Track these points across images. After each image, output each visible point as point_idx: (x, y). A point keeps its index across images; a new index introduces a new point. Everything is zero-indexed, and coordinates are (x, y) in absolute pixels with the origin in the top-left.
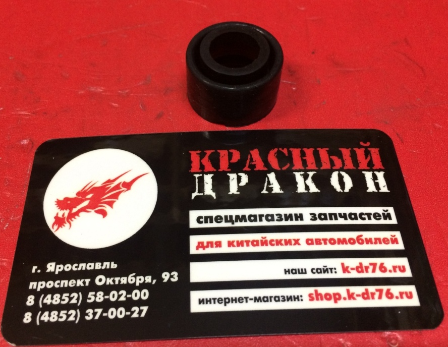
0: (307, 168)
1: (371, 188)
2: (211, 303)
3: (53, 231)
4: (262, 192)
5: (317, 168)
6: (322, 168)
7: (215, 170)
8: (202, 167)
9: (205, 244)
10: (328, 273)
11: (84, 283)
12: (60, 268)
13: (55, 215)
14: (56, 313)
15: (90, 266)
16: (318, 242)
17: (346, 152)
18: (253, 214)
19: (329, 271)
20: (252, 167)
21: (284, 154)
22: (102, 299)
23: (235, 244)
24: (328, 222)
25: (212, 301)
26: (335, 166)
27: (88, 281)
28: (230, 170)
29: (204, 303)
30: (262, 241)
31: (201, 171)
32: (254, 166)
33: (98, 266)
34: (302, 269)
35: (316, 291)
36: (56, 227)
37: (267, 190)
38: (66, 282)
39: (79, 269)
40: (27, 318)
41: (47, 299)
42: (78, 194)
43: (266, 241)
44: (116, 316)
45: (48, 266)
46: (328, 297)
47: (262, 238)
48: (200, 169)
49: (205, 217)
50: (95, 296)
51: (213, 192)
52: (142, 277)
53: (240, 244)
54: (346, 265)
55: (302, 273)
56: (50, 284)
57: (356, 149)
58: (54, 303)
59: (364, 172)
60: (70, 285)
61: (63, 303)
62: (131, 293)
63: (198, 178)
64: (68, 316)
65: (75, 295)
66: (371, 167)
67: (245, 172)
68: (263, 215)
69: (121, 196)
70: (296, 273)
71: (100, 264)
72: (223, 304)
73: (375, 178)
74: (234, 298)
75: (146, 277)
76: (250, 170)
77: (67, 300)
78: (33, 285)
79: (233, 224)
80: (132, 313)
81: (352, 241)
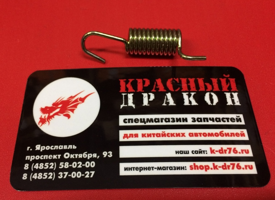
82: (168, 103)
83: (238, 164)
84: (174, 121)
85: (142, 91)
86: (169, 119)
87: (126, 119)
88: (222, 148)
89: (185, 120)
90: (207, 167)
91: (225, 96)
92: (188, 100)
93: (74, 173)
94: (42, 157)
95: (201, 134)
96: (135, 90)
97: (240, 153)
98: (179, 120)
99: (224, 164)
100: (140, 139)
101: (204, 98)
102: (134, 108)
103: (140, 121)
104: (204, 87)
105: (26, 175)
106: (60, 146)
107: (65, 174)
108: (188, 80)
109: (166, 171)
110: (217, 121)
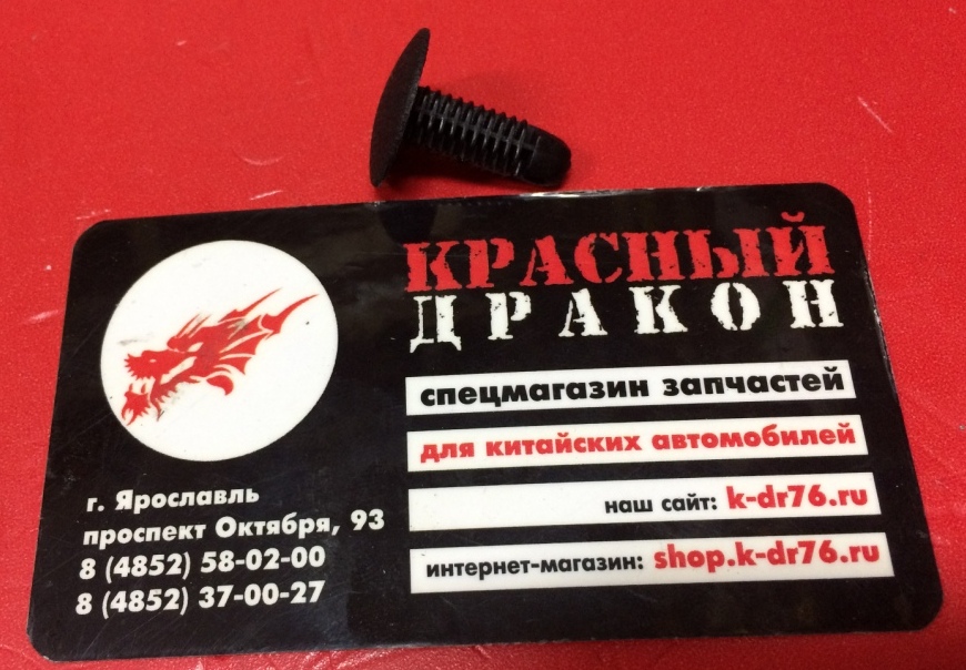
83: (826, 543)
84: (599, 394)
85: (485, 285)
88: (769, 488)
90: (716, 558)
92: (652, 313)
93: (254, 587)
95: (698, 438)
96: (459, 282)
97: (833, 503)
98: (617, 389)
99: (774, 546)
101: (710, 304)
102: (459, 348)
103: (478, 397)
104: (708, 261)
105: (89, 597)
106: (202, 494)
107: (222, 593)
108: (654, 238)
109: (573, 572)
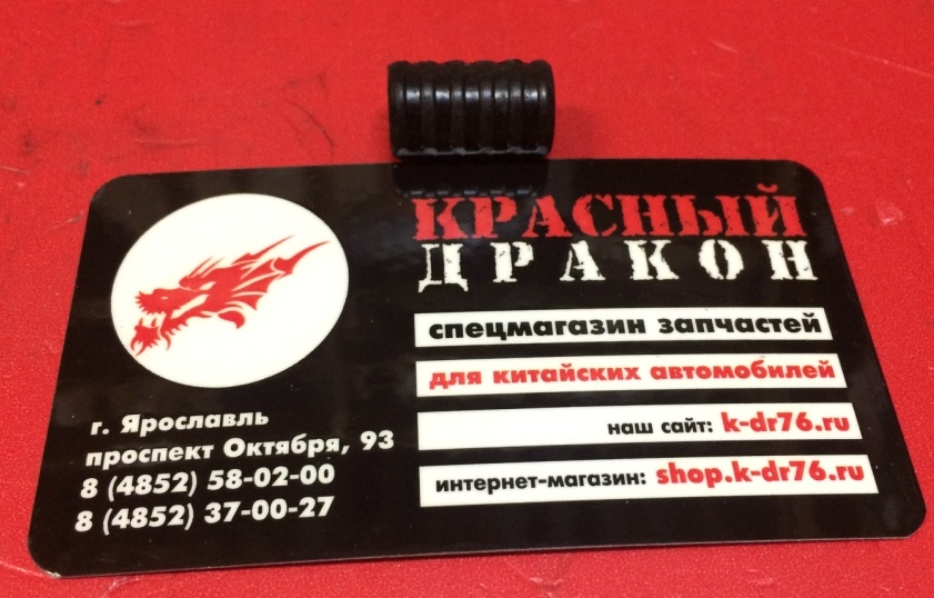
0: (651, 233)
1: (780, 271)
2: (461, 489)
3: (133, 353)
4: (562, 279)
5: (672, 234)
6: (681, 234)
7: (466, 237)
8: (439, 229)
9: (448, 378)
10: (695, 430)
11: (201, 453)
12: (149, 426)
13: (136, 323)
14: (144, 511)
15: (213, 421)
16: (675, 373)
17: (729, 204)
18: (544, 320)
19: (698, 427)
20: (541, 230)
21: (606, 207)
22: (239, 484)
23: (509, 377)
24: (695, 336)
25: (464, 485)
26: (707, 229)
27: (208, 450)
28: (495, 236)
29: (446, 490)
30: (562, 372)
31: (437, 237)
32: (546, 229)
33: (229, 420)
34: (643, 425)
35: (672, 466)
36: (138, 346)
37: (571, 275)
38: (163, 452)
39: (190, 426)
40: (84, 522)
41: (125, 485)
42: (184, 281)
43: (571, 371)
44: (269, 515)
45: (125, 421)
46: (695, 476)
47: (563, 365)
48: (435, 234)
49: (447, 326)
50: (225, 478)
51: (463, 277)
52: (320, 442)
53: (519, 377)
54: (730, 417)
55: (644, 431)
56: (130, 457)
57: (750, 198)
58: (139, 491)
59: (765, 242)
60: (172, 458)
61: (157, 491)
62: (298, 472)
63: (432, 251)
64: (169, 516)
65: (183, 476)
66: (779, 233)
67: (528, 241)
68: (564, 323)
69: (273, 286)
70: (631, 432)
71: (233, 416)
72: (486, 490)
73: (787, 252)
74: (508, 480)
75: (329, 442)
76: (536, 235)
77: (166, 486)
78: (93, 458)
79: (504, 338)
80: (302, 509)
81: (742, 372)
82: (577, 274)
86: (583, 324)
87: (439, 327)
89: (639, 326)
91: (765, 250)
94: (147, 456)
100: (488, 387)
110: (742, 330)
